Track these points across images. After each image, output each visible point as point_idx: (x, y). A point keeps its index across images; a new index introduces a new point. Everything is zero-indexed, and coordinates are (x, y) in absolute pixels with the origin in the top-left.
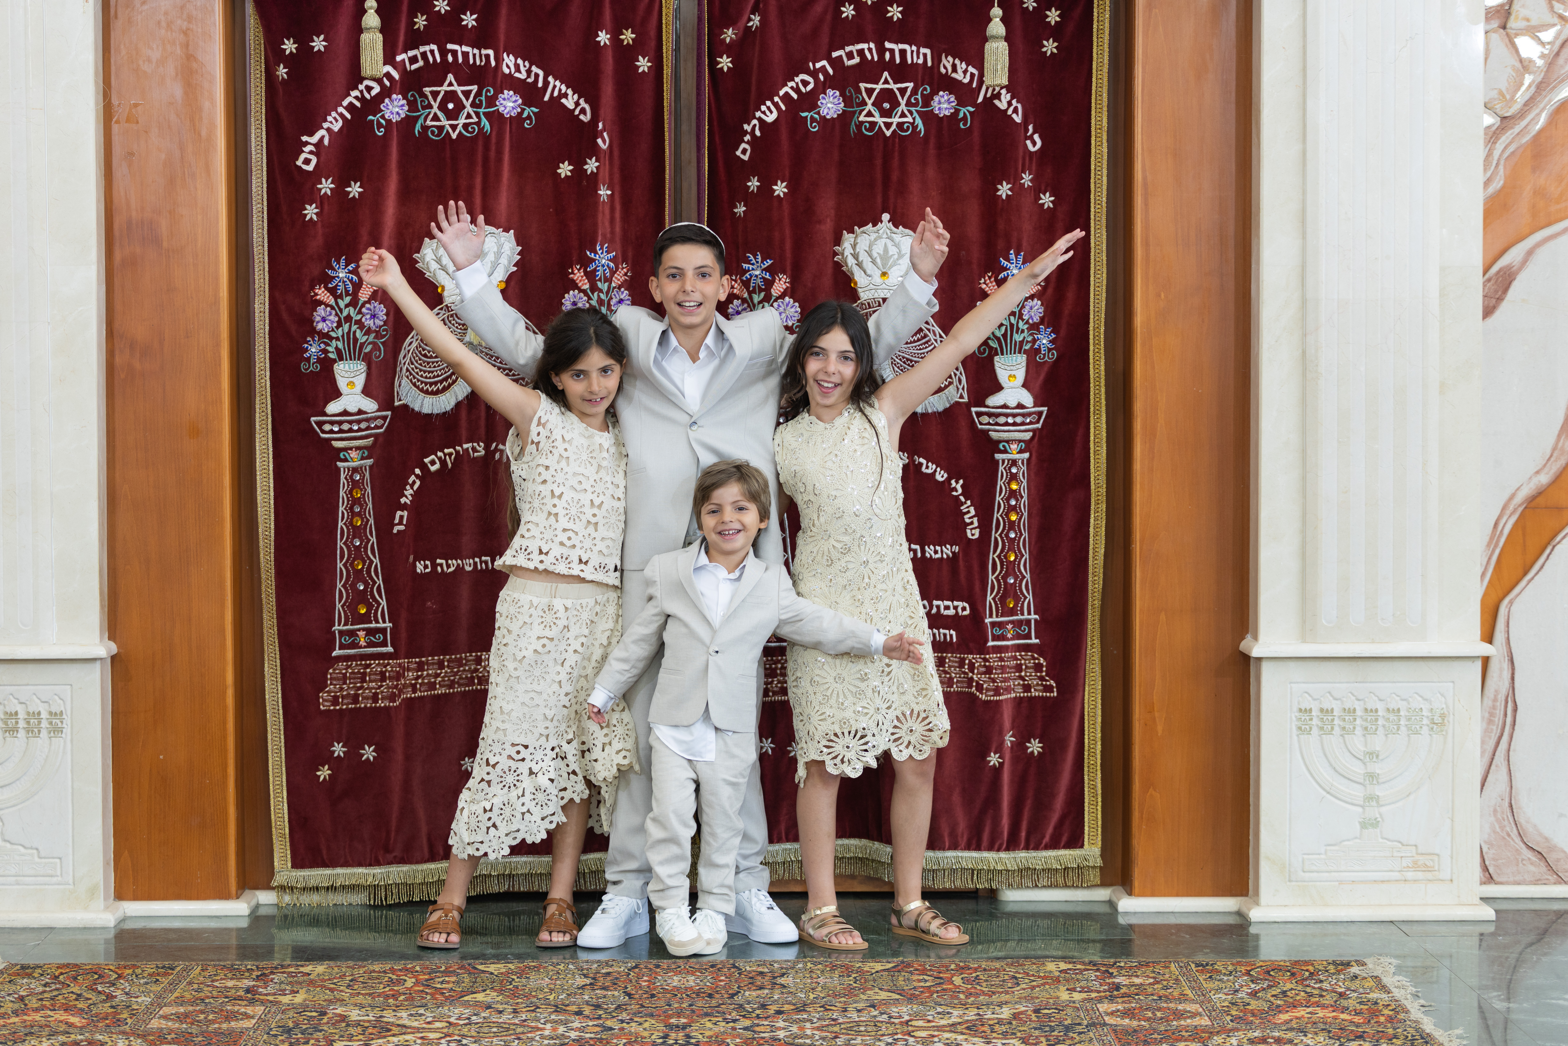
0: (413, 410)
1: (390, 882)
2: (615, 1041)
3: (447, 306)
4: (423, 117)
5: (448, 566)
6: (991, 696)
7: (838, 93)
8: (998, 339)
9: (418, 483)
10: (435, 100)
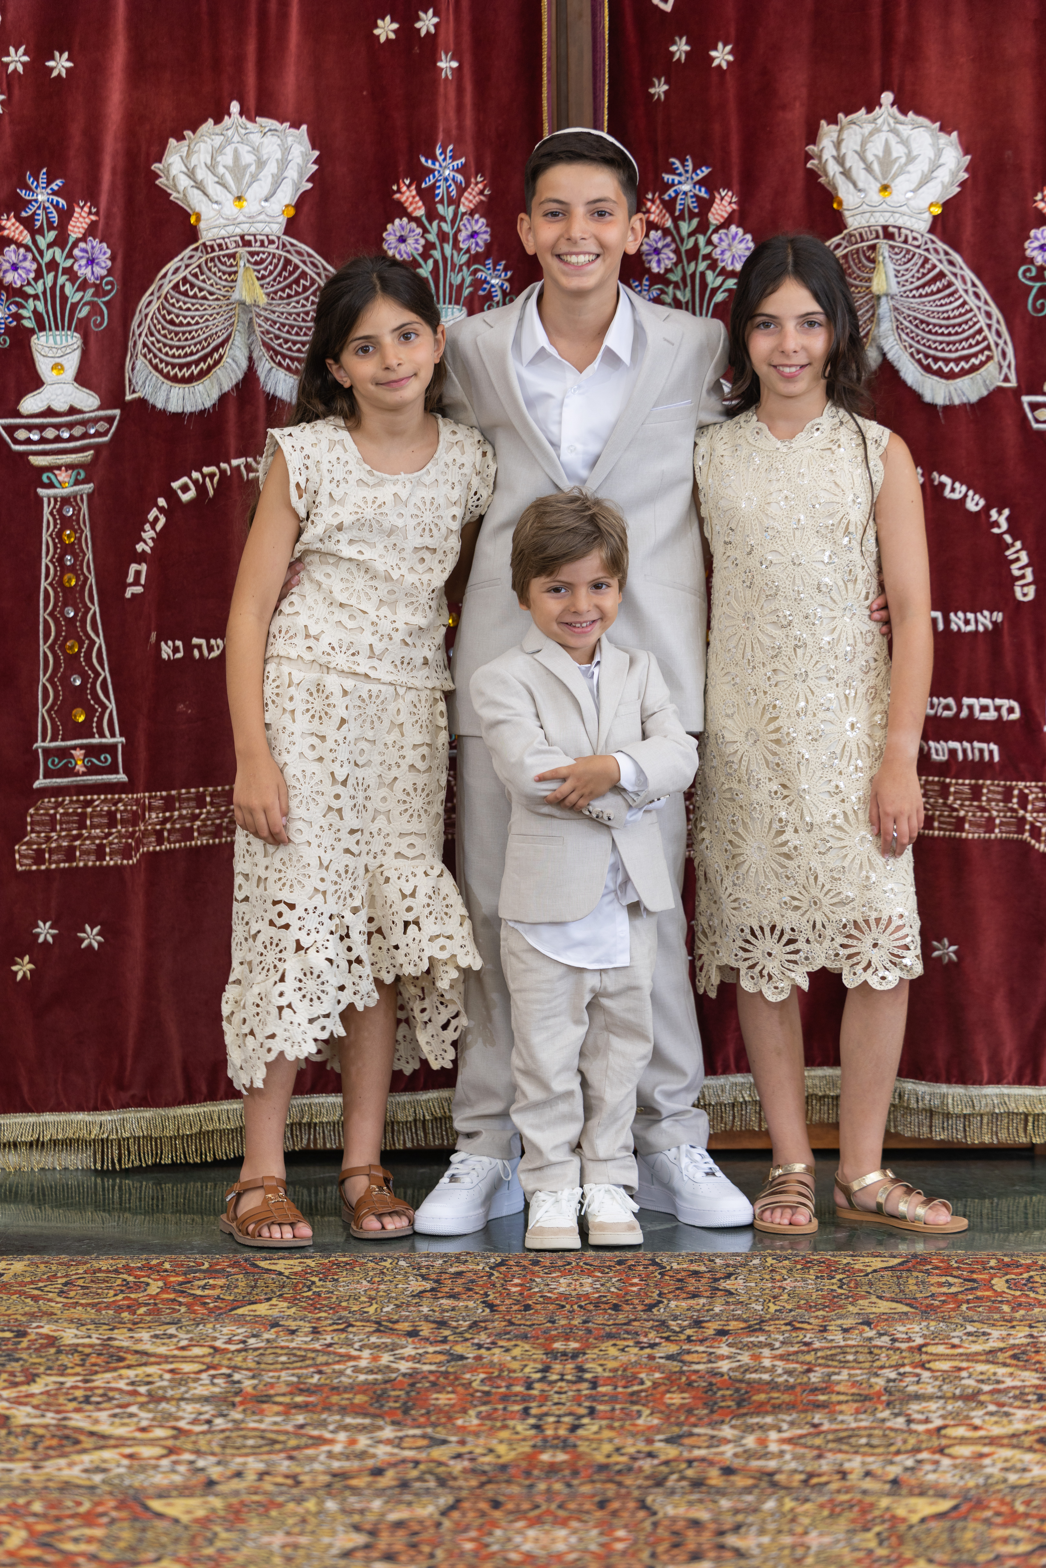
0: (154, 407)
1: (127, 1135)
2: (468, 1376)
3: (204, 244)
5: (210, 649)
9: (162, 520)
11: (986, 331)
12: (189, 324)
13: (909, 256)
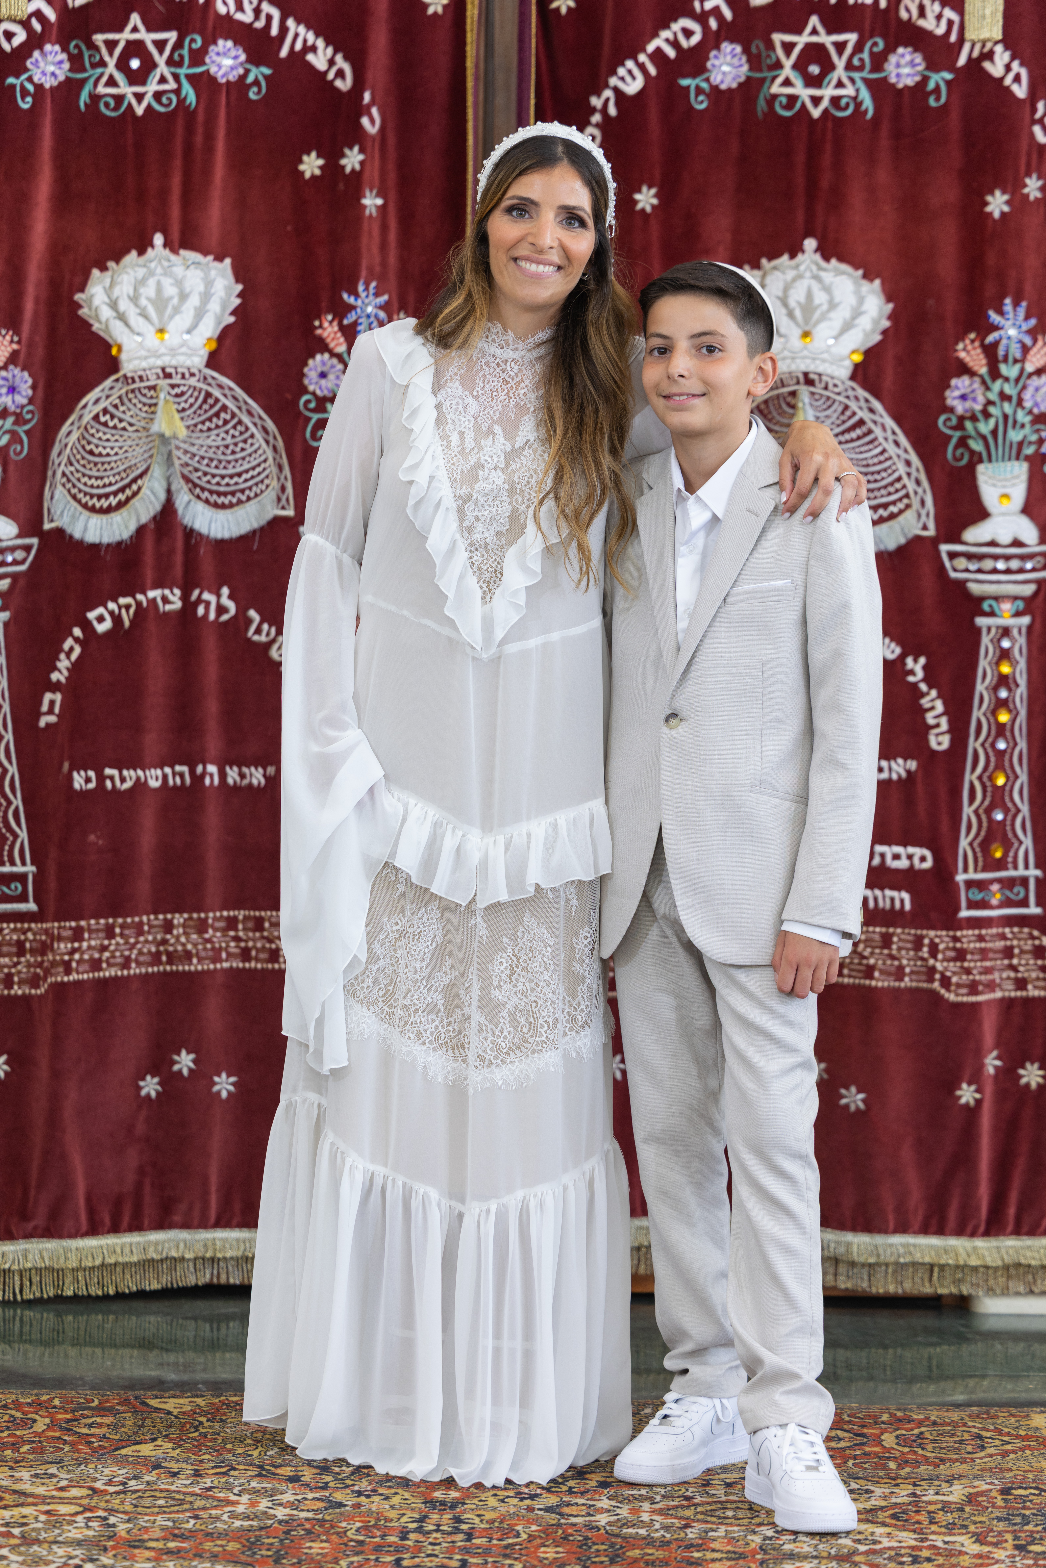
0: (71, 537)
1: (29, 1265)
2: (344, 1524)
3: (125, 376)
4: (92, 81)
5: (123, 780)
6: (963, 995)
7: (738, 49)
8: (984, 438)
9: (78, 650)
10: (111, 54)
11: (905, 480)
12: (108, 455)
13: (829, 403)
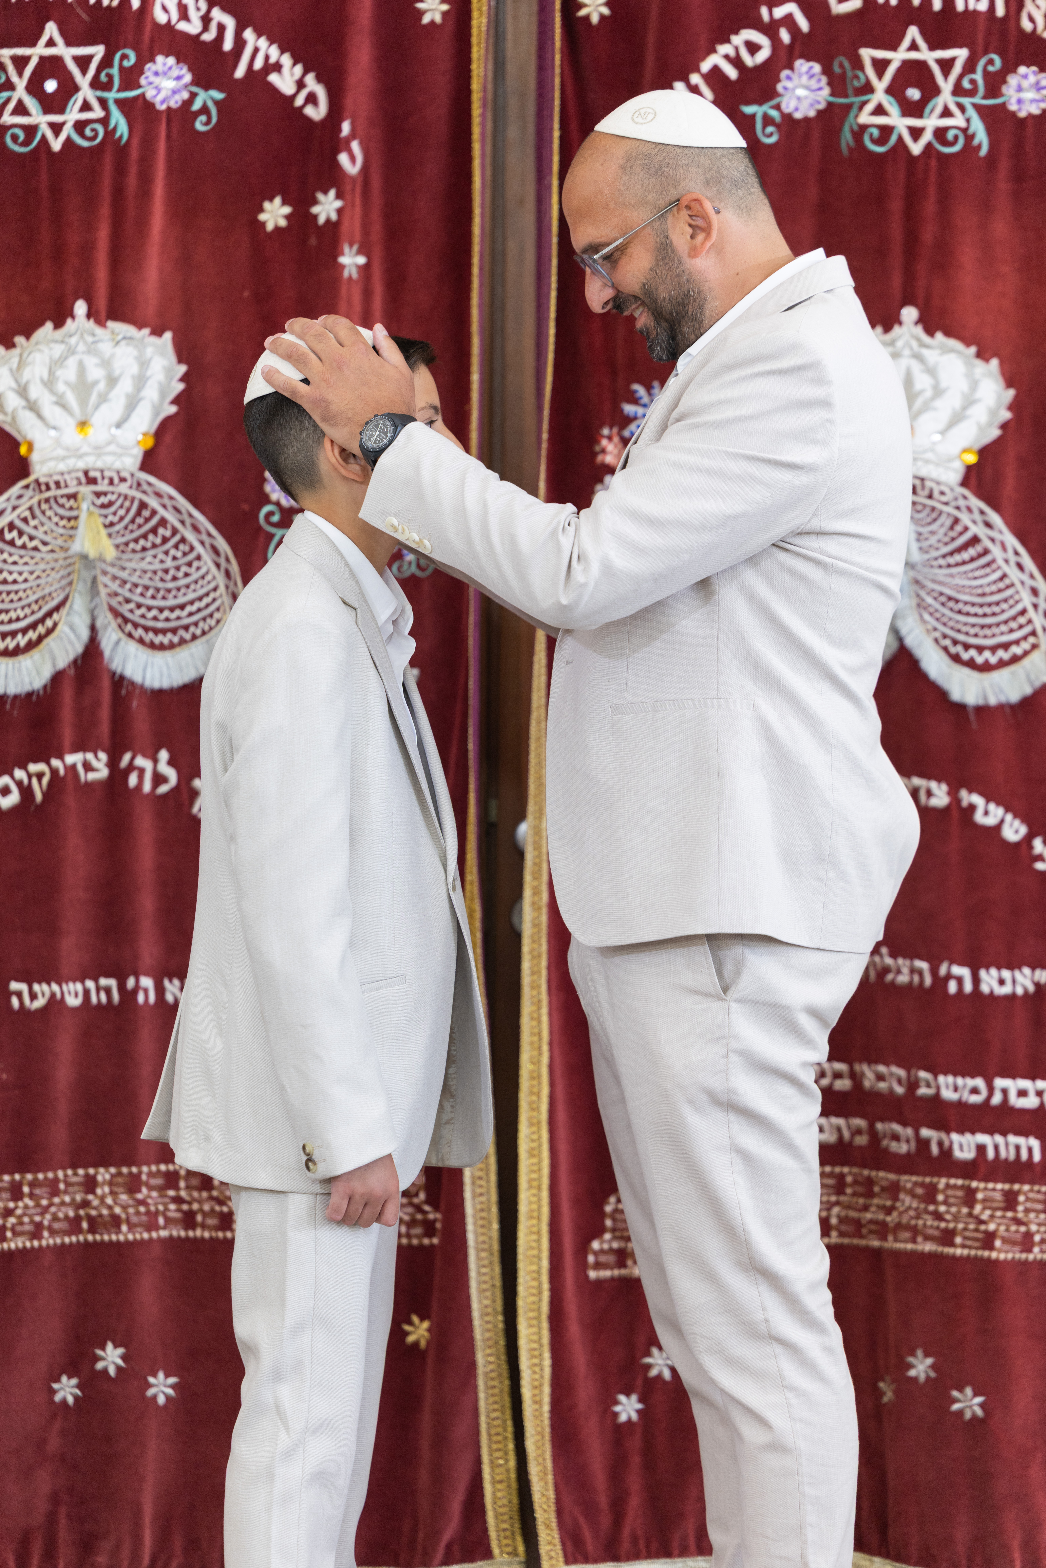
3: (37, 482)
5: (33, 996)
7: (817, 68)
10: (20, 74)
11: (1031, 612)
12: (15, 582)
13: (934, 515)
